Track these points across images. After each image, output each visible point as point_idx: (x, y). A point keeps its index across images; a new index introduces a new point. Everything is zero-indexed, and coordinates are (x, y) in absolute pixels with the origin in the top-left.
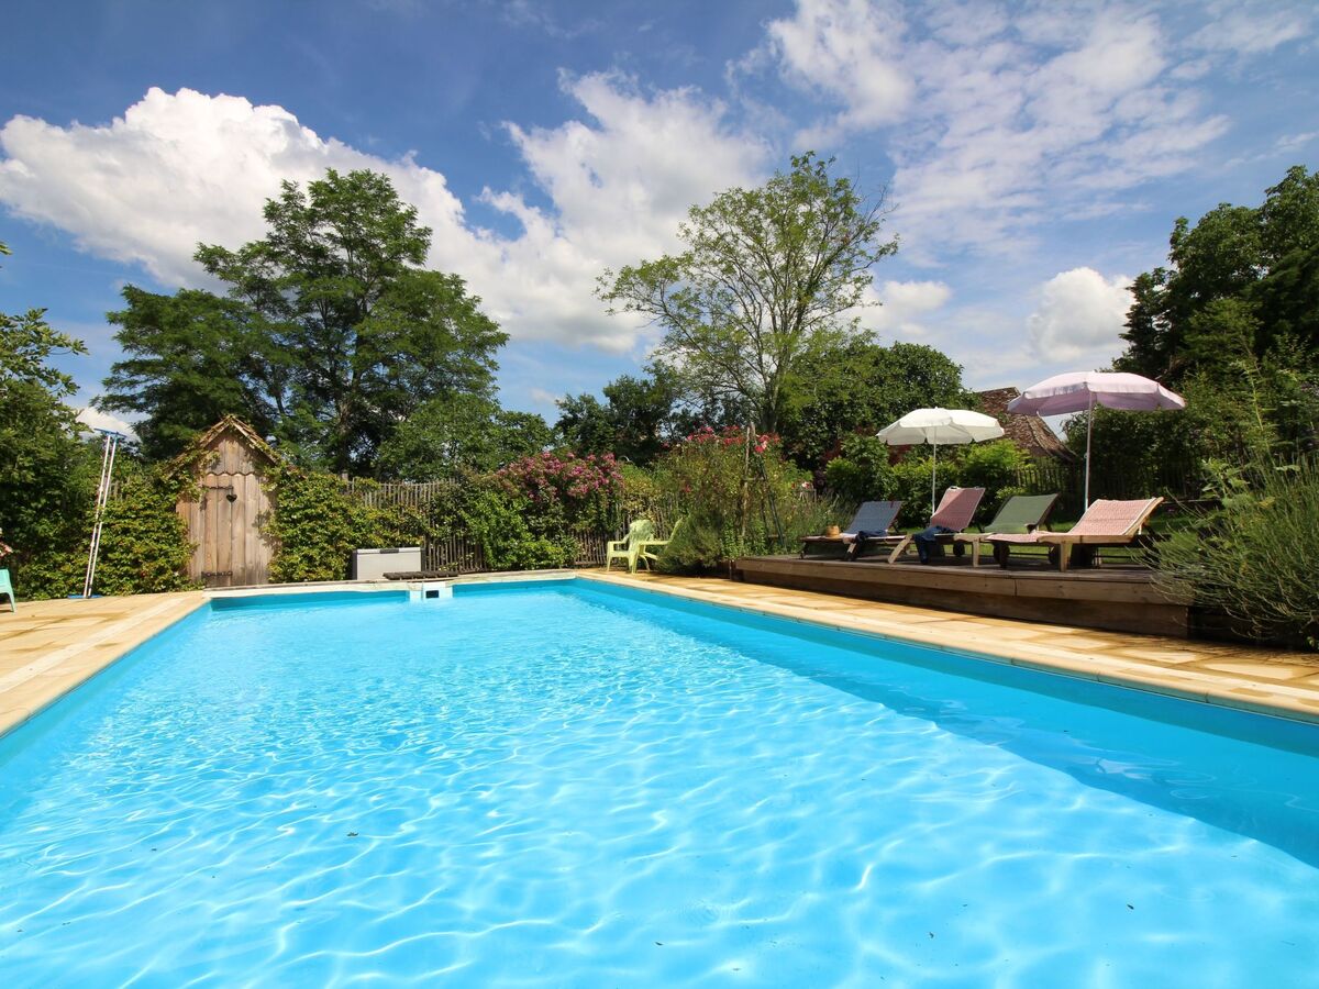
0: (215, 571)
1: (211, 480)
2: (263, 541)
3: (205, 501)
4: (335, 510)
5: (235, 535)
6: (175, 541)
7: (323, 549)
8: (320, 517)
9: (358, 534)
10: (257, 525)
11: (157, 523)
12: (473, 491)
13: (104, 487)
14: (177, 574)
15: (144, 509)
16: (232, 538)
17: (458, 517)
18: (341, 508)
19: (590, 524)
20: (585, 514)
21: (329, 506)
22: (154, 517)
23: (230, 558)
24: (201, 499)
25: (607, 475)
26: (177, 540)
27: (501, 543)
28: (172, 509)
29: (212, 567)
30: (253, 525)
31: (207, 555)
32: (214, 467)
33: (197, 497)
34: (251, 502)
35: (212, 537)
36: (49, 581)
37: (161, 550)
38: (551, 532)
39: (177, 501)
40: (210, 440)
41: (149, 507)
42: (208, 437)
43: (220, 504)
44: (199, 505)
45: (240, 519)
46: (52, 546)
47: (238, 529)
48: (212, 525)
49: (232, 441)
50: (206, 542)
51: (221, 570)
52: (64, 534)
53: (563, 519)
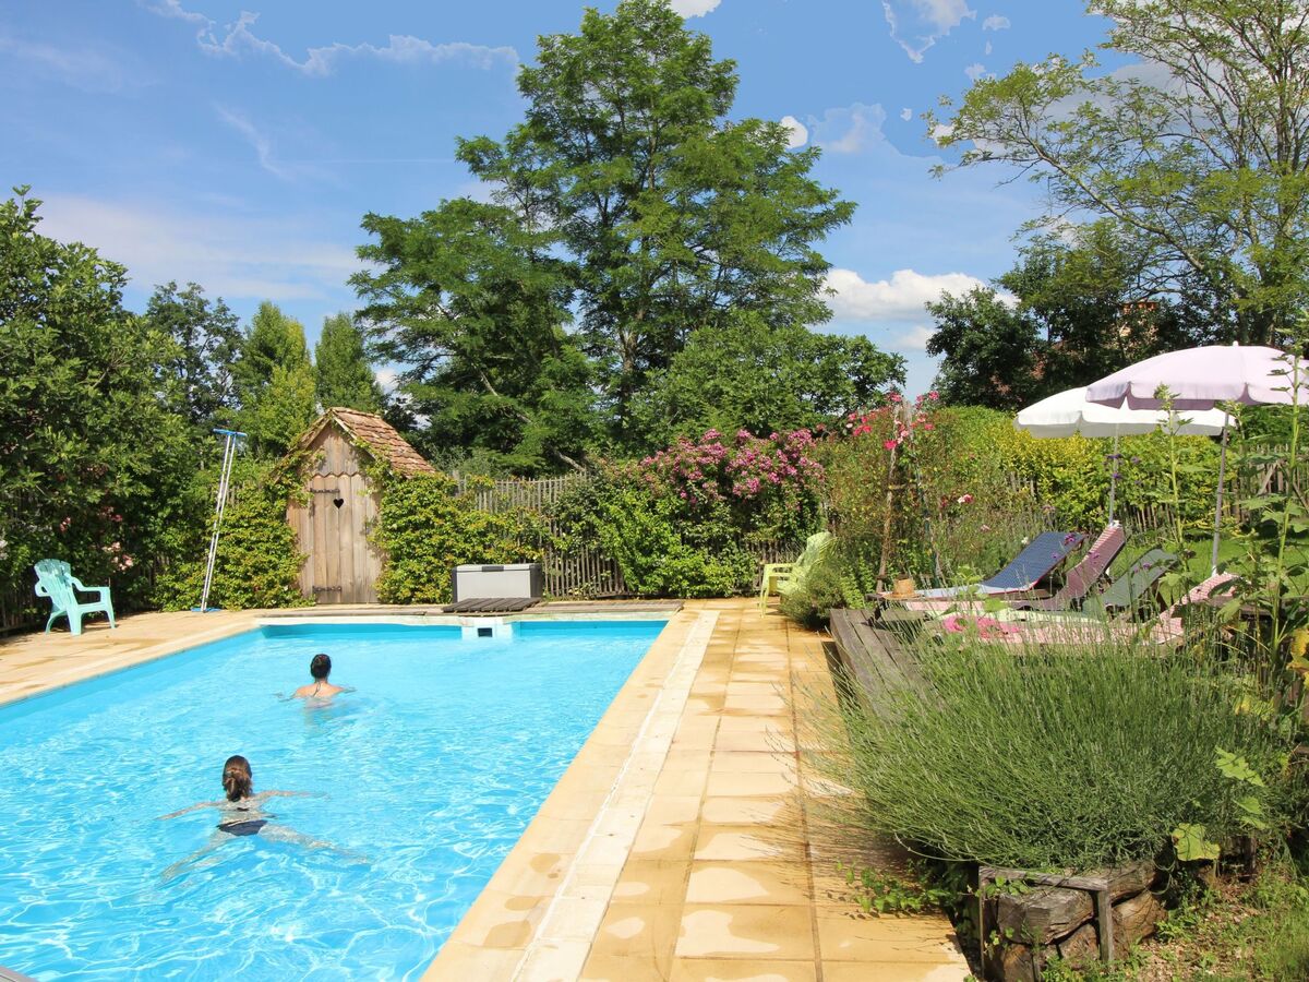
0: (325, 586)
1: (318, 484)
2: (371, 552)
3: (314, 506)
4: (442, 516)
5: (344, 545)
6: (284, 552)
7: (429, 563)
8: (427, 524)
9: (468, 546)
10: (365, 533)
11: (267, 531)
12: (605, 490)
13: (222, 493)
14: (286, 588)
15: (255, 517)
16: (340, 549)
17: (588, 523)
18: (450, 513)
19: (774, 533)
20: (765, 519)
21: (435, 512)
22: (266, 526)
23: (339, 573)
24: (309, 505)
25: (794, 462)
26: (286, 550)
27: (641, 560)
28: (282, 516)
29: (323, 583)
30: (361, 533)
31: (317, 568)
32: (320, 468)
33: (306, 502)
34: (357, 507)
35: (321, 549)
36: (178, 592)
37: (270, 562)
38: (716, 545)
39: (286, 508)
40: (313, 438)
41: (260, 515)
42: (310, 435)
43: (327, 509)
44: (307, 511)
45: (347, 527)
46: (179, 556)
47: (346, 538)
48: (321, 535)
49: (337, 438)
50: (315, 552)
51: (330, 585)
52: (186, 544)
53: (733, 525)
